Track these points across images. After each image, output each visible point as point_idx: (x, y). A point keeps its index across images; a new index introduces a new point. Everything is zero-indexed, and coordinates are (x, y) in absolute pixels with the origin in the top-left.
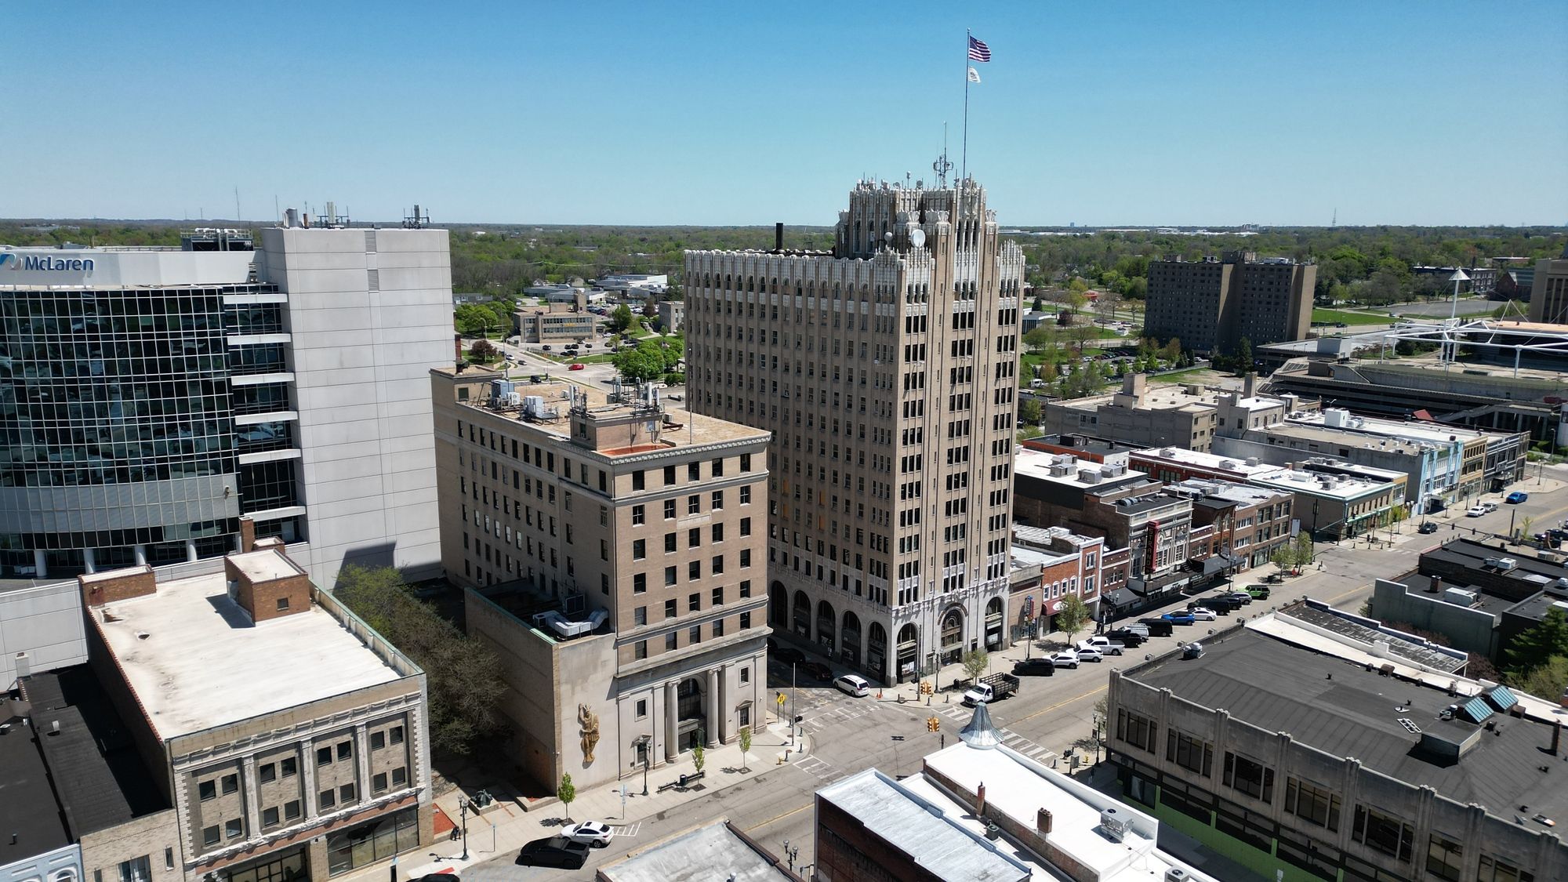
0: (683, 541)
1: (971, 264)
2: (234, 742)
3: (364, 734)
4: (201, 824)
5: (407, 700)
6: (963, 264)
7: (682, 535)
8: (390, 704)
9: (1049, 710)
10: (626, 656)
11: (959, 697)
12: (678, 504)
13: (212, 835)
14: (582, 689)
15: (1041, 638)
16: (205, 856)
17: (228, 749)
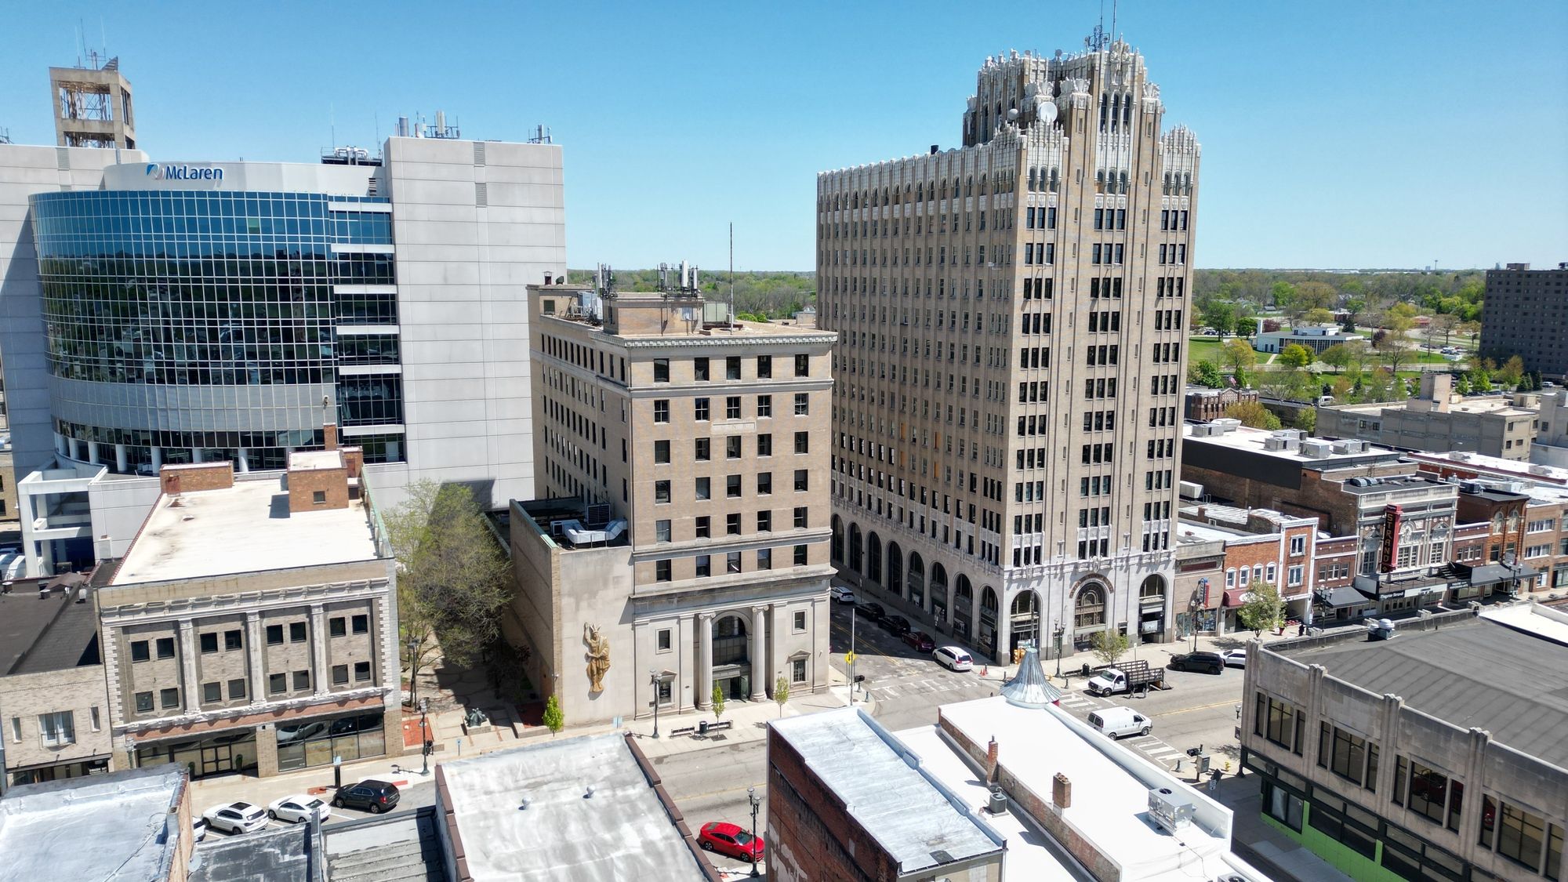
0: (719, 450)
1: (1121, 149)
2: (168, 602)
3: (321, 616)
4: (132, 687)
5: (372, 586)
6: (1110, 148)
7: (718, 442)
8: (352, 588)
9: (1198, 708)
10: (644, 575)
11: (1084, 684)
12: (712, 404)
13: (144, 702)
14: (589, 605)
15: (1222, 635)
16: (136, 724)
17: (163, 609)
